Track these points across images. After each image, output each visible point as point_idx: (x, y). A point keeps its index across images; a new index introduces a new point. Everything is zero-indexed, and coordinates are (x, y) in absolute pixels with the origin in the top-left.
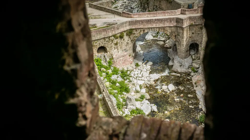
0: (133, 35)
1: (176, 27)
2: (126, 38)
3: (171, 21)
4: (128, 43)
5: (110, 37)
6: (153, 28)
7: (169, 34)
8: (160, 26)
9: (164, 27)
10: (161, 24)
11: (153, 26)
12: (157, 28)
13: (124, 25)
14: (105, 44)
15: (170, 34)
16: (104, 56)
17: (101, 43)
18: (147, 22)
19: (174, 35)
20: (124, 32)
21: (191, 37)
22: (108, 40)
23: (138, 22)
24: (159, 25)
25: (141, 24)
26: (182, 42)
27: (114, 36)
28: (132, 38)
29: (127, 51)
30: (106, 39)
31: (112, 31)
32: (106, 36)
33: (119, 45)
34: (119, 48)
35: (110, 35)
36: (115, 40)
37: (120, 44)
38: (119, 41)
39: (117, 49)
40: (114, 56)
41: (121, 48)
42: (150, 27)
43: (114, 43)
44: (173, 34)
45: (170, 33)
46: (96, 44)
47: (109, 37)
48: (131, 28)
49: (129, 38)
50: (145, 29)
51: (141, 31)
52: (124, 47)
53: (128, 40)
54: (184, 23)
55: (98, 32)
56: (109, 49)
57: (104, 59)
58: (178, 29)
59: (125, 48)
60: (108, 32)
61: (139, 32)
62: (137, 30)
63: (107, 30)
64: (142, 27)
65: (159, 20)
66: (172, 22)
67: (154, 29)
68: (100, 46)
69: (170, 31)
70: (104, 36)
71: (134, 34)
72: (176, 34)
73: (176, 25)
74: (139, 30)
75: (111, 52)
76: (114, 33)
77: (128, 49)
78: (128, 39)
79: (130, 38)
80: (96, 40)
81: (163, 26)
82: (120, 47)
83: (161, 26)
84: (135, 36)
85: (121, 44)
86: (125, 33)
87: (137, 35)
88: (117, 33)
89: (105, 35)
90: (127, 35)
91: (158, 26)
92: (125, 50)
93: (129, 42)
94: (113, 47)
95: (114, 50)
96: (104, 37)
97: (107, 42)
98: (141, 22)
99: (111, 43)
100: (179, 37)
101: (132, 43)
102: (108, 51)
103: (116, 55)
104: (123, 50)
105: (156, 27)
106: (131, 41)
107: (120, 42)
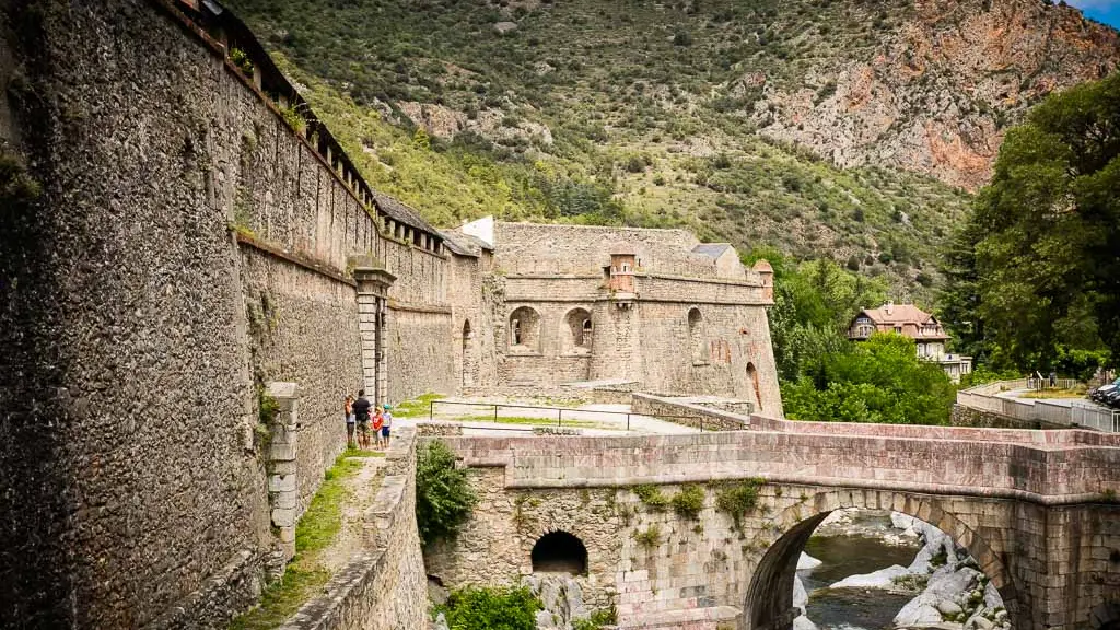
0: (757, 513)
1: (1011, 501)
2: (714, 523)
3: (978, 464)
4: (725, 558)
5: (619, 494)
6: (872, 488)
7: (967, 538)
8: (911, 485)
9: (937, 492)
10: (920, 473)
11: (873, 476)
12: (895, 491)
13: (714, 448)
14: (580, 521)
15: (974, 541)
16: (563, 591)
17: (559, 510)
18: (841, 449)
19: (995, 547)
20: (710, 484)
21: (1100, 581)
22: (605, 503)
23: (791, 444)
24: (910, 479)
25: (809, 458)
26: (1036, 597)
27: (643, 490)
28: (750, 535)
29: (711, 601)
30: (591, 497)
31: (635, 458)
32: (593, 481)
33: (663, 550)
34: (663, 567)
35: (619, 481)
36: (644, 516)
37: (670, 548)
38: (665, 530)
39: (646, 572)
40: (623, 609)
41: (674, 572)
42: (858, 481)
43: (636, 530)
44: (989, 546)
45: (974, 533)
46: (536, 513)
47: (614, 489)
48: (750, 476)
49: (732, 530)
50: (825, 490)
51: (804, 498)
52: (694, 574)
53: (728, 541)
54: (1049, 479)
55: (552, 448)
56: (598, 557)
57: (557, 603)
58: (1022, 514)
59: (701, 584)
60: (612, 460)
61: (792, 502)
62: (784, 489)
63: (604, 447)
64: (813, 478)
65: (912, 450)
66: (987, 468)
67: (878, 498)
68: (555, 528)
69: (973, 523)
70: (582, 474)
71: (766, 509)
72: (1009, 546)
73: (1008, 491)
74: (796, 493)
75: (610, 580)
76: (642, 474)
77: (720, 590)
78: (728, 534)
79: (738, 533)
80: (536, 488)
81: (932, 486)
82: (669, 562)
83: (920, 486)
84: (767, 521)
85: (676, 547)
86: (713, 491)
87: (778, 522)
88: (660, 478)
89: (587, 472)
90: (723, 507)
91: (900, 484)
92: (698, 589)
93: (734, 551)
94: (625, 553)
95: (628, 574)
96: (579, 480)
97: (595, 512)
98: (806, 450)
99: (618, 528)
100: (1023, 564)
101: (749, 561)
102: (591, 566)
103: (637, 608)
104: (683, 590)
105: (890, 484)
106: (745, 549)
107: (676, 539)
